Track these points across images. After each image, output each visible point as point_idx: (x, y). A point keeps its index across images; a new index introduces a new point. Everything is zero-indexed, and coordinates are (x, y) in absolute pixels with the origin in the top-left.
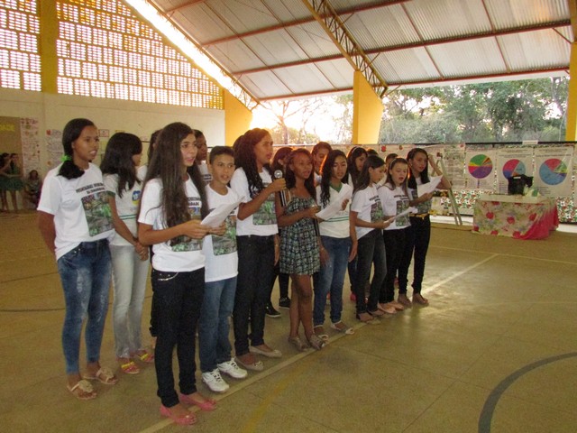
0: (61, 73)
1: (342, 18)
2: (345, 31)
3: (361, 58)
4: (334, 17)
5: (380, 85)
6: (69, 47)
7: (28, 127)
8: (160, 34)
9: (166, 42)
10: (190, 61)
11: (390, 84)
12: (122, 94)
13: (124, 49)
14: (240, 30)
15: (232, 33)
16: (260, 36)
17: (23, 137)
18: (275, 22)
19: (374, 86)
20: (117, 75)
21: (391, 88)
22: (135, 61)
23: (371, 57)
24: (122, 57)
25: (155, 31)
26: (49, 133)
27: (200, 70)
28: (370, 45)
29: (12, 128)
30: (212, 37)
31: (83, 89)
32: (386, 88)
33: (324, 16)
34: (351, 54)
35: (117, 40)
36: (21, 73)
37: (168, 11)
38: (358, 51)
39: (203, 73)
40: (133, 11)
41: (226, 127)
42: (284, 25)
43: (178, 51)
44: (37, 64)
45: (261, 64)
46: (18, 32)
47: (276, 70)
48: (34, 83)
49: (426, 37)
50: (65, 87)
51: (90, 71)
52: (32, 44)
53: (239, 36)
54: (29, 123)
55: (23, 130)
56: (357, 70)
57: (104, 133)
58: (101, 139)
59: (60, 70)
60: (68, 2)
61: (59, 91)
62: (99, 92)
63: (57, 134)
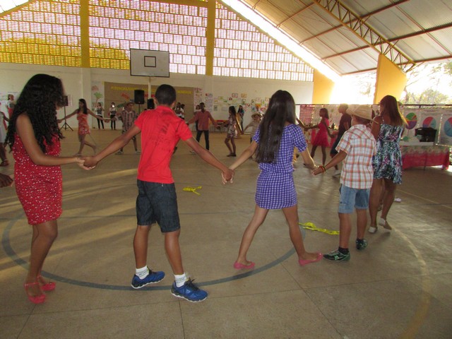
1: (365, 19)
2: (369, 28)
4: (359, 20)
6: (220, 51)
7: (197, 92)
8: (273, 39)
9: (276, 43)
10: (292, 53)
12: (247, 74)
13: (250, 50)
16: (326, 34)
17: (195, 96)
20: (245, 64)
22: (256, 56)
24: (249, 54)
25: (270, 37)
26: (206, 95)
27: (298, 58)
29: (189, 92)
31: (226, 73)
32: (414, 65)
34: (374, 45)
35: (246, 46)
36: (196, 66)
38: (383, 41)
39: (300, 59)
40: (257, 28)
41: (314, 92)
42: (336, 28)
43: (284, 47)
44: (204, 61)
45: (334, 52)
46: (196, 46)
47: (344, 55)
48: (202, 71)
49: (427, 27)
50: (216, 72)
51: (231, 63)
52: (202, 51)
53: (315, 36)
54: (198, 90)
55: (195, 93)
56: (381, 54)
57: (234, 95)
58: (233, 99)
59: (215, 64)
60: (221, 28)
61: (214, 74)
62: (234, 73)
63: (211, 95)
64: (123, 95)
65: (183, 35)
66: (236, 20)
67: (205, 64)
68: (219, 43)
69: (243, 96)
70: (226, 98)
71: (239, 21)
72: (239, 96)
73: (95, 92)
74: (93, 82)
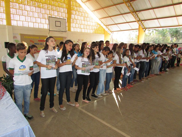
0: (71, 26)
1: (137, 13)
2: (137, 16)
3: (140, 22)
4: (135, 13)
5: (144, 29)
6: (73, 20)
7: (65, 39)
11: (147, 28)
12: (83, 31)
13: (84, 20)
14: (110, 15)
15: (108, 16)
18: (120, 13)
19: (143, 29)
20: (82, 26)
21: (147, 29)
22: (86, 23)
23: (143, 22)
24: (83, 22)
28: (143, 19)
29: (62, 39)
30: (103, 17)
31: (76, 30)
32: (146, 29)
33: (133, 12)
34: (138, 21)
37: (93, 11)
38: (140, 21)
39: (100, 26)
40: (86, 11)
41: (104, 39)
42: (122, 14)
44: (67, 24)
45: (114, 23)
47: (117, 25)
49: (158, 17)
50: (72, 29)
51: (77, 26)
53: (110, 17)
55: (64, 40)
56: (139, 25)
57: (79, 40)
60: (73, 10)
61: (71, 31)
62: (79, 30)
64: (31, 41)
65: (58, 12)
66: (79, 7)
67: (67, 26)
68: (73, 16)
69: (82, 40)
70: (76, 41)
71: (80, 7)
73: (15, 39)
74: (13, 34)
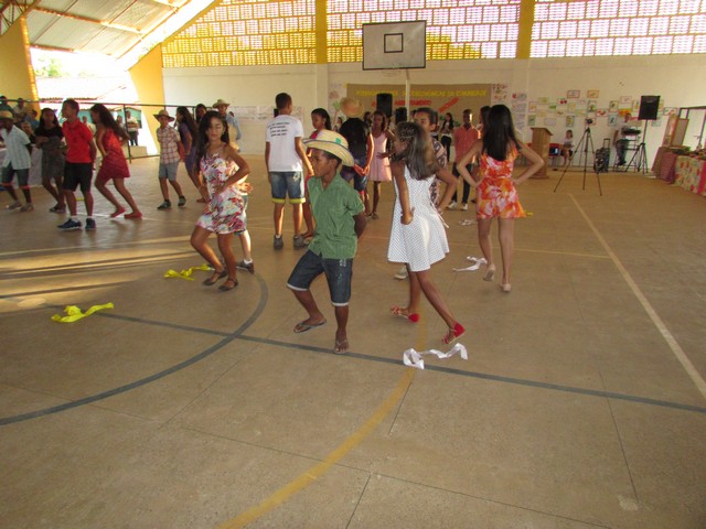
0: (535, 38)
6: (547, 9)
7: (498, 92)
17: (493, 101)
20: (600, 29)
26: (514, 96)
29: (484, 93)
31: (557, 50)
36: (499, 43)
44: (514, 32)
46: (499, 6)
48: (509, 51)
50: (537, 51)
51: (569, 30)
52: (511, 14)
54: (499, 88)
55: (493, 95)
57: (573, 94)
58: (569, 101)
59: (535, 34)
61: (532, 55)
62: (576, 50)
63: (523, 96)
64: (373, 104)
67: (515, 37)
69: (591, 94)
70: (553, 101)
72: (583, 96)
73: (335, 101)
74: (330, 85)
